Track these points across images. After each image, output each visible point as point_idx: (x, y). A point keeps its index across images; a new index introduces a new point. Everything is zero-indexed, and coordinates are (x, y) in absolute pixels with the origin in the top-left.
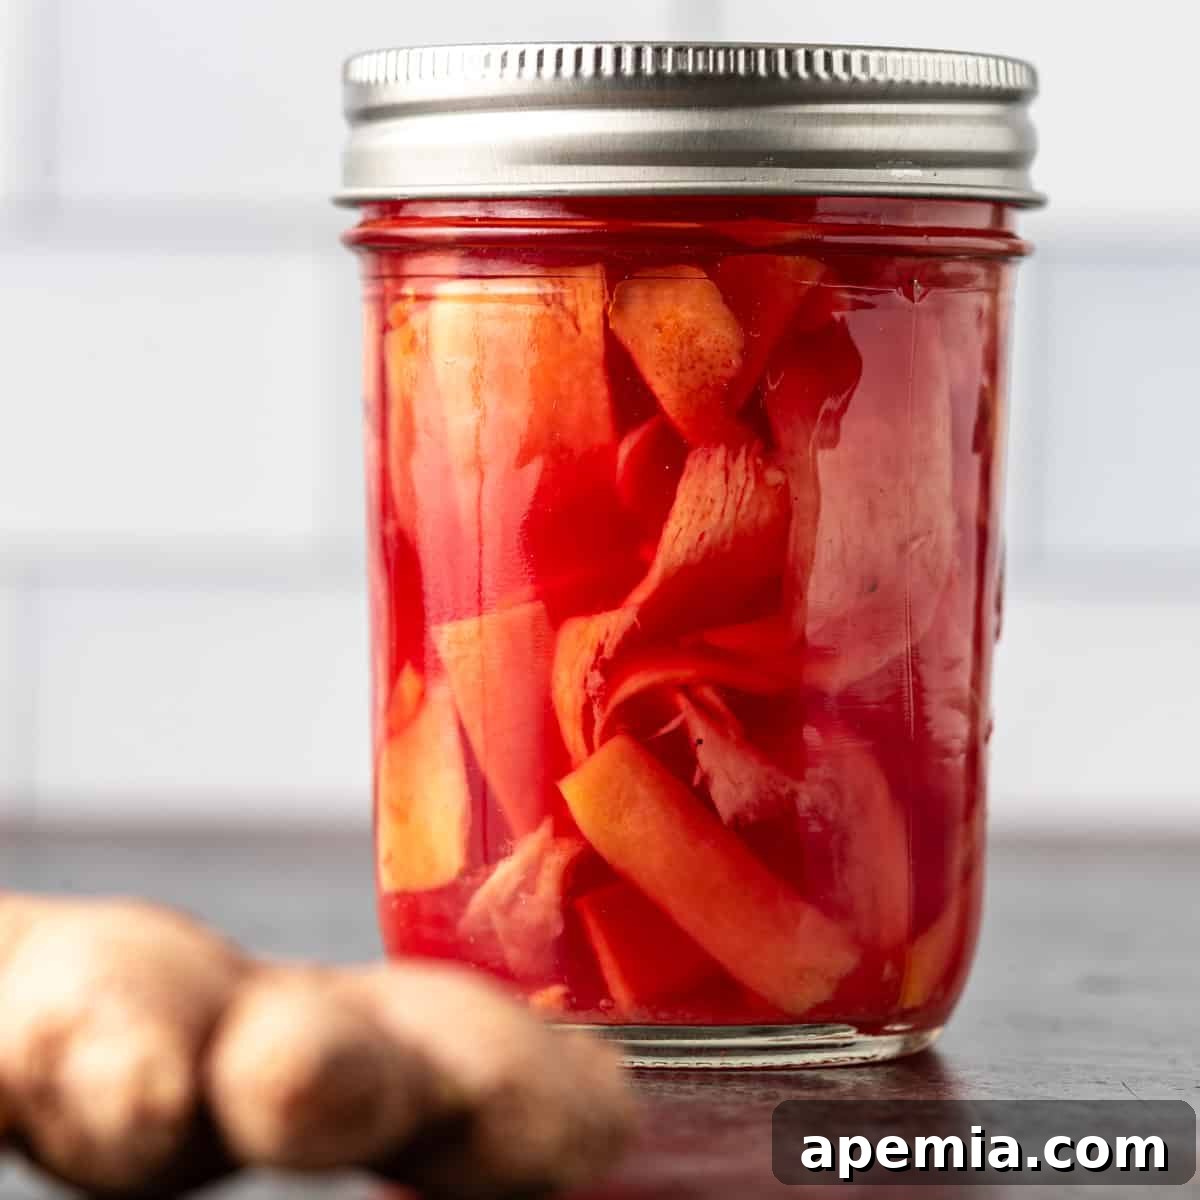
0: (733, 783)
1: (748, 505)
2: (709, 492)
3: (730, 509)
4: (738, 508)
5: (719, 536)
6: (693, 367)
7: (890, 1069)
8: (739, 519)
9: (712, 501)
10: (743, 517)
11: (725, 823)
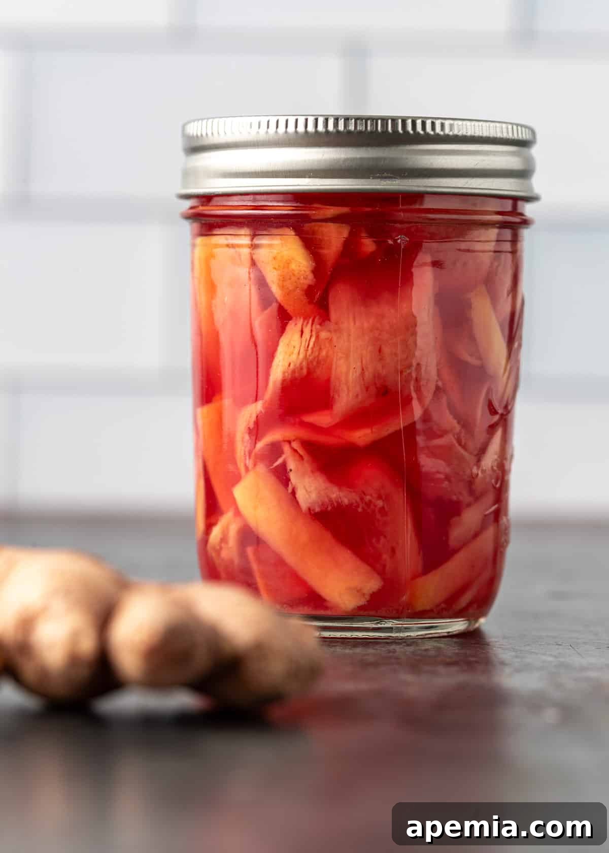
0: (306, 491)
1: (312, 349)
2: (293, 343)
3: (302, 350)
4: (307, 350)
5: (298, 365)
6: (290, 279)
7: (455, 640)
8: (308, 356)
9: (294, 347)
10: (310, 356)
11: (303, 511)
